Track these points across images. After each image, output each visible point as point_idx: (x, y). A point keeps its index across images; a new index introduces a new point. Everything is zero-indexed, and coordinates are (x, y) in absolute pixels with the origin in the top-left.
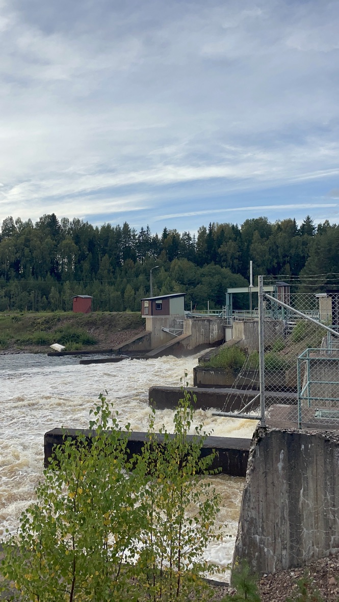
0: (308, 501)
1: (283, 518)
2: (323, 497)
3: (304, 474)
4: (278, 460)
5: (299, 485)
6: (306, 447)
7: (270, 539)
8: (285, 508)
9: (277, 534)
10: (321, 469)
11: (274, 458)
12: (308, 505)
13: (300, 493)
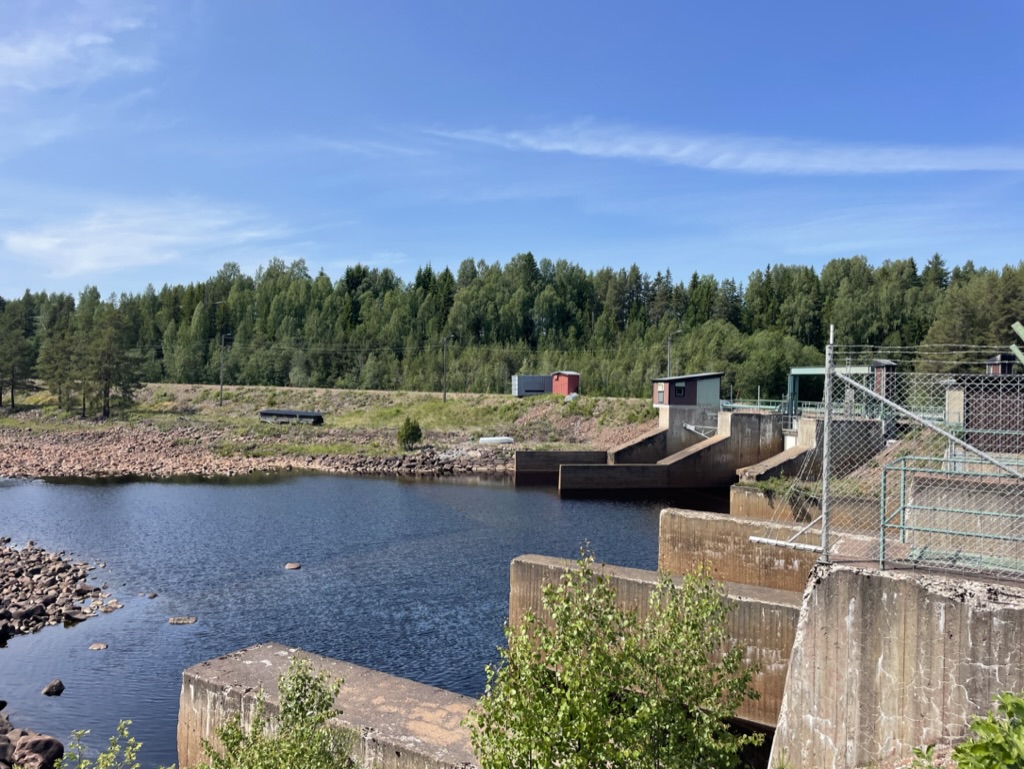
0: (888, 674)
1: (849, 695)
2: (913, 670)
3: (885, 635)
4: (845, 612)
5: (876, 648)
6: (891, 598)
7: (830, 723)
8: (855, 681)
9: (840, 715)
10: (912, 630)
11: (840, 610)
12: (890, 681)
13: (877, 661)
